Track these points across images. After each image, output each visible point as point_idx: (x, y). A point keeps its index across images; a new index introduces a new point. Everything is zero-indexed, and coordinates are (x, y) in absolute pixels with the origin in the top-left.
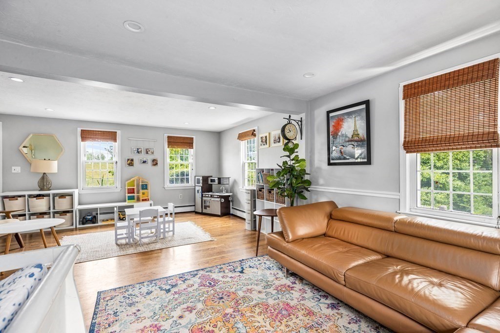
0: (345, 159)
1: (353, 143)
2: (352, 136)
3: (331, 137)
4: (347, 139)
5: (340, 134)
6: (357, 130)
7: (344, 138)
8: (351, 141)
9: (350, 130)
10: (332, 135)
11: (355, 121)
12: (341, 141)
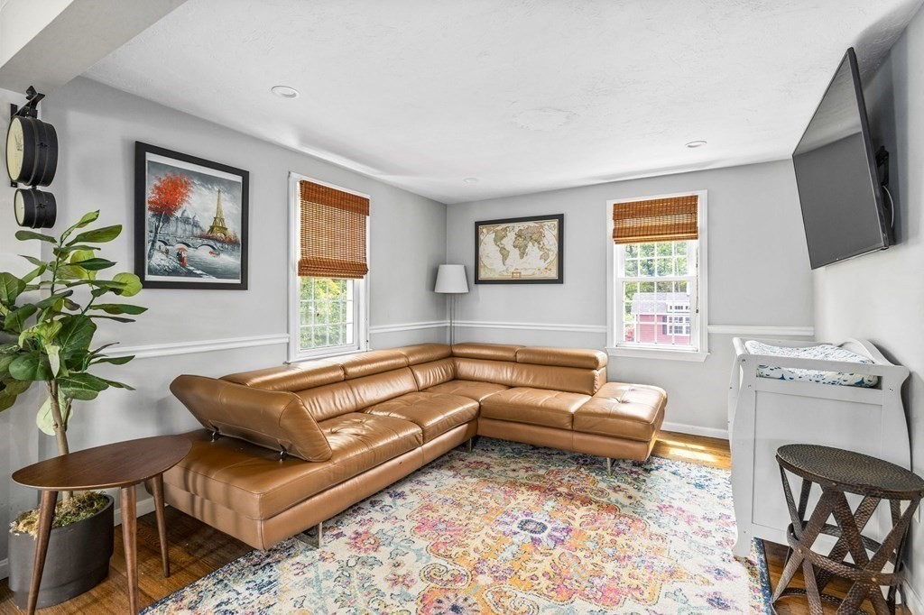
0: (190, 274)
1: (212, 243)
2: (212, 228)
3: (148, 214)
4: (197, 232)
5: (178, 214)
6: (222, 220)
7: (189, 227)
8: (208, 238)
9: (206, 214)
10: (150, 209)
11: (218, 200)
12: (180, 232)
